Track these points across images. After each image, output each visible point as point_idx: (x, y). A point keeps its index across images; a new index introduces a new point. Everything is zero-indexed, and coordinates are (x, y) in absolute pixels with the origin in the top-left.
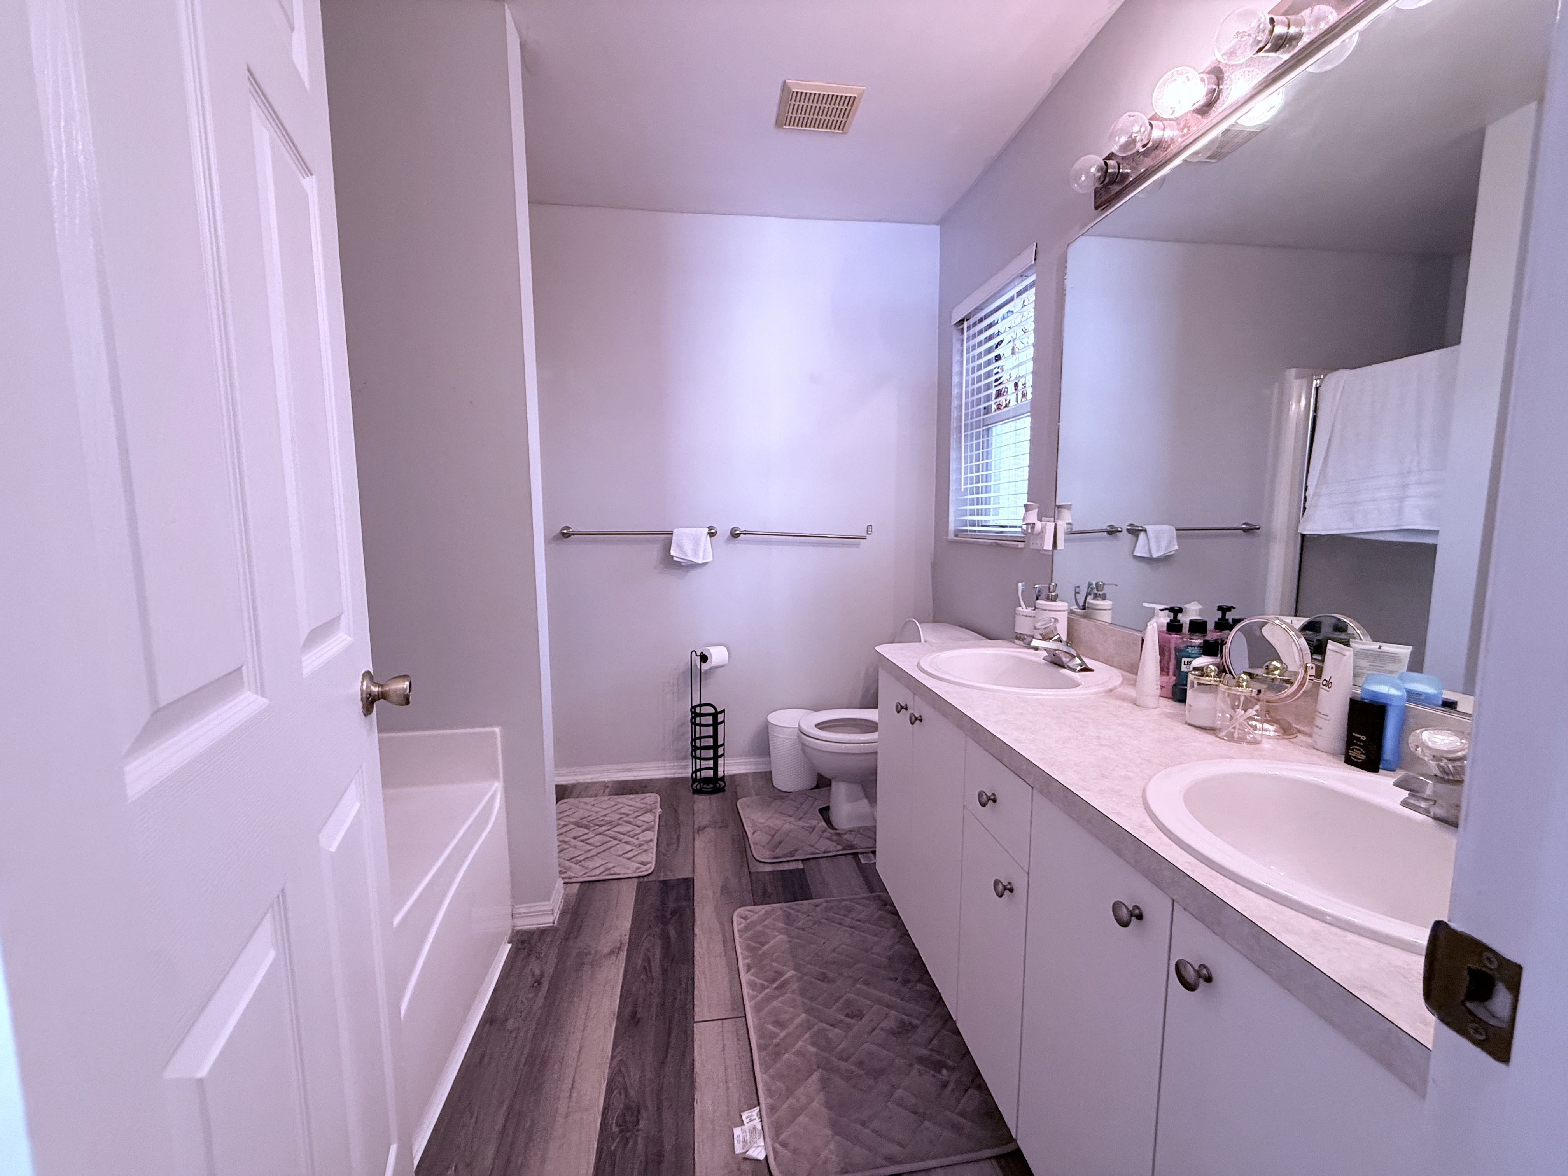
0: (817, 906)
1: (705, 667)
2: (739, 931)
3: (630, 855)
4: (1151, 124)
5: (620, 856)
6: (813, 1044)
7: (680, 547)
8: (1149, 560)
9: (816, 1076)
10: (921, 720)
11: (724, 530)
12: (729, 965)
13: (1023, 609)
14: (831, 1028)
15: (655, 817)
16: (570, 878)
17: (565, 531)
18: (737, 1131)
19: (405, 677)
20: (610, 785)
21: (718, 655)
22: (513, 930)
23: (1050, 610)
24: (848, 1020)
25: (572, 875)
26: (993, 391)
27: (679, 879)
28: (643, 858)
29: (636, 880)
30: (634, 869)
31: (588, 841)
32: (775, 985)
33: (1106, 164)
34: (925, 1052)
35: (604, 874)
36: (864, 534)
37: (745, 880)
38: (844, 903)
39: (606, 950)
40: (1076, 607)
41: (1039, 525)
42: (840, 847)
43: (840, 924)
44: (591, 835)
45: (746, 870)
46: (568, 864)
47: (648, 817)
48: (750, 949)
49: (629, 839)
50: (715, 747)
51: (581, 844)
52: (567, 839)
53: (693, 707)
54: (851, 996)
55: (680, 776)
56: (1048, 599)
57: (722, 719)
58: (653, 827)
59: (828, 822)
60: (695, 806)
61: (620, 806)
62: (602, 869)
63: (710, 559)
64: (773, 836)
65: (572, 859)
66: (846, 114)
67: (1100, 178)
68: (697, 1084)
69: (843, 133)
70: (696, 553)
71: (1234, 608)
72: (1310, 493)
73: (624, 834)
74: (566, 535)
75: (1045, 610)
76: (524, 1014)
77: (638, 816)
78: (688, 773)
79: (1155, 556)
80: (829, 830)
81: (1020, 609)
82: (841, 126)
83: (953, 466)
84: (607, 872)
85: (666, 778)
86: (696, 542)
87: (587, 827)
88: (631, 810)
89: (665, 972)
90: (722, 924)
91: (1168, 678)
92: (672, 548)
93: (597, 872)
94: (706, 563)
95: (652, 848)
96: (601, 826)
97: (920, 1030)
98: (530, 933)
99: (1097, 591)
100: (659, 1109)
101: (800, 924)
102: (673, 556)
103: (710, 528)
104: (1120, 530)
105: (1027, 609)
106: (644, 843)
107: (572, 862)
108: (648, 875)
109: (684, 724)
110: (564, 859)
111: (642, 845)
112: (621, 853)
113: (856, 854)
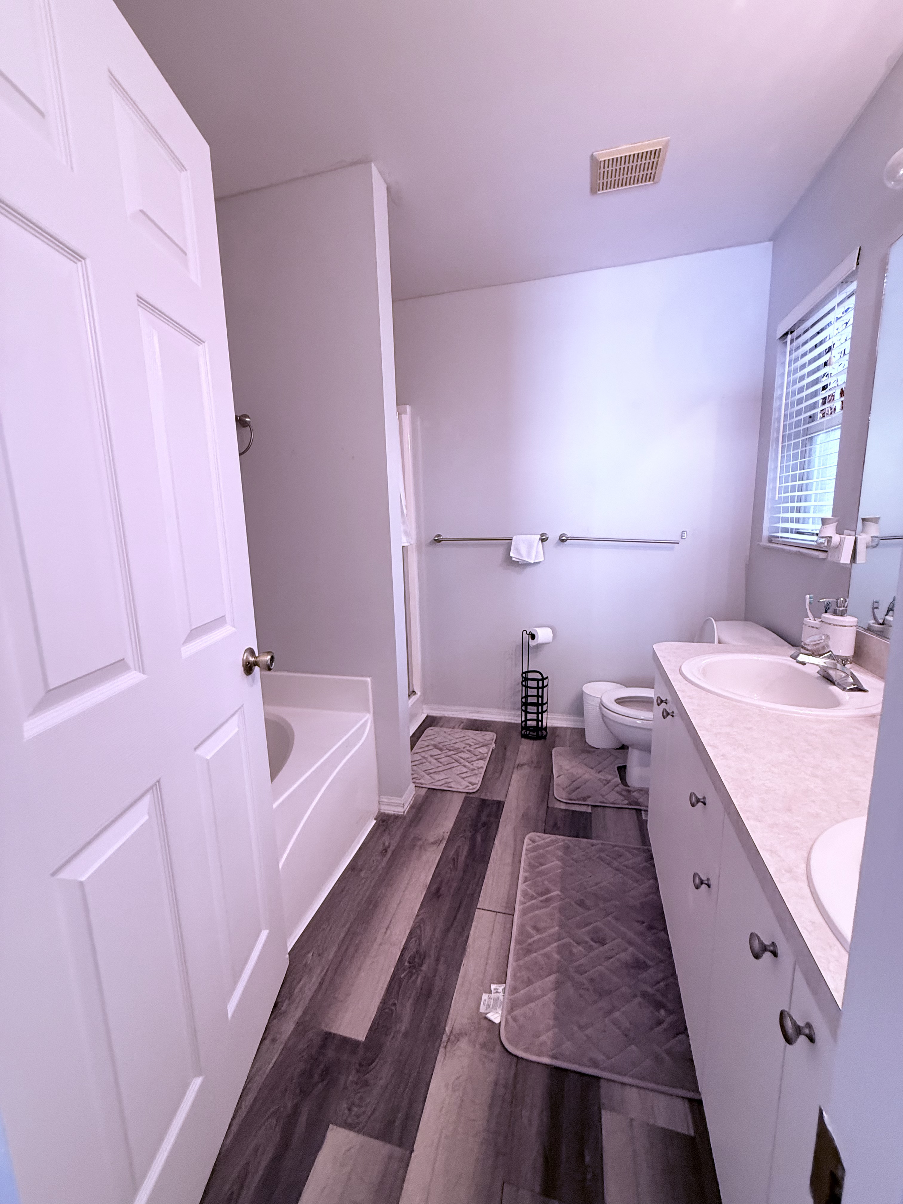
0: (593, 845)
1: (532, 643)
2: (526, 850)
3: (464, 775)
5: (458, 775)
6: (559, 953)
7: (518, 550)
9: (552, 978)
10: (672, 716)
11: (553, 537)
12: (512, 873)
13: (810, 620)
14: (575, 945)
15: (489, 751)
16: (421, 784)
17: (436, 538)
18: (485, 996)
19: (269, 653)
20: (465, 721)
21: (544, 635)
22: (379, 812)
23: (834, 625)
24: (592, 943)
25: (422, 781)
27: (493, 801)
28: (473, 780)
29: (464, 795)
30: (464, 787)
31: (440, 760)
32: (542, 898)
34: (649, 990)
35: (444, 786)
36: (678, 538)
37: (543, 811)
38: (616, 848)
39: (432, 840)
40: (874, 622)
41: (836, 539)
42: (626, 802)
43: (608, 864)
44: (443, 756)
45: (546, 803)
46: (422, 774)
47: (484, 750)
48: (530, 865)
49: (467, 764)
50: (539, 705)
51: (435, 761)
52: (426, 756)
53: (524, 673)
54: (599, 924)
55: (515, 722)
56: (835, 613)
57: (547, 684)
58: (486, 758)
59: (623, 778)
60: (520, 747)
61: (467, 738)
62: (443, 782)
63: (542, 559)
64: (574, 782)
65: (426, 770)
66: (654, 166)
68: (467, 953)
69: (655, 183)
70: (529, 554)
73: (464, 759)
74: (438, 541)
75: (831, 624)
76: (372, 869)
77: (477, 748)
78: (520, 720)
80: (622, 786)
81: (807, 620)
82: (651, 178)
83: (770, 476)
84: (446, 785)
85: (505, 722)
86: (530, 547)
87: (441, 750)
88: (473, 743)
89: (467, 865)
90: (515, 841)
92: (511, 551)
93: (440, 783)
94: (539, 562)
95: (481, 773)
96: (450, 750)
97: (651, 971)
98: (389, 816)
100: (437, 960)
101: (575, 856)
102: (512, 557)
103: (542, 535)
105: (815, 620)
106: (476, 768)
107: (426, 773)
108: (474, 793)
109: (518, 684)
110: (421, 769)
111: (474, 770)
112: (458, 773)
113: (639, 810)
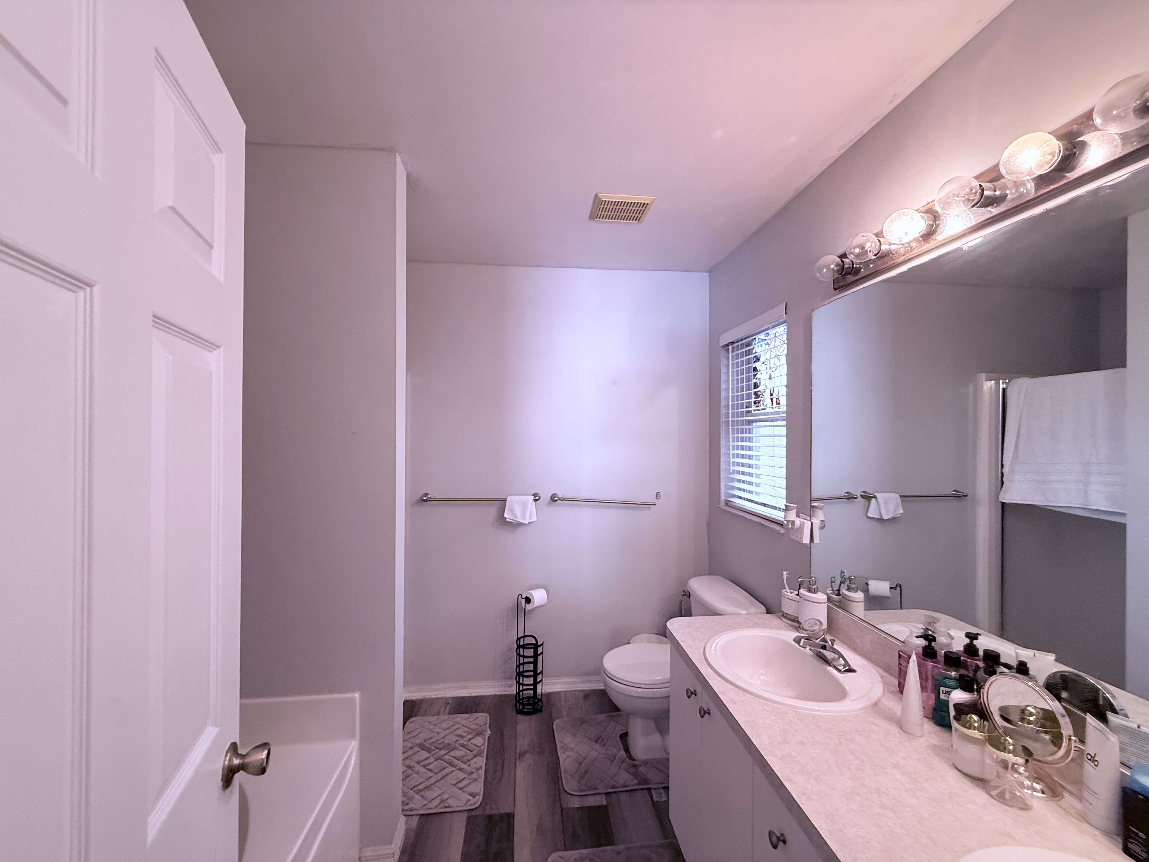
0: (619, 853)
1: (529, 607)
3: (462, 785)
4: (879, 241)
5: (454, 785)
7: (512, 511)
8: (881, 520)
10: (709, 714)
11: (545, 496)
13: (787, 592)
15: (485, 741)
16: (411, 810)
17: (425, 498)
20: (450, 702)
21: (539, 596)
23: (812, 602)
25: (413, 806)
27: (502, 814)
28: (474, 788)
29: (466, 814)
30: (465, 802)
33: (842, 261)
35: (439, 807)
36: (653, 500)
37: (558, 816)
38: (643, 851)
41: (798, 522)
44: (432, 760)
45: (558, 805)
46: (411, 793)
47: (479, 741)
49: (463, 765)
50: (535, 674)
51: (424, 770)
52: (412, 765)
53: (519, 639)
55: (507, 693)
56: (809, 590)
57: (541, 651)
58: (483, 753)
59: (627, 750)
60: (518, 728)
61: (457, 726)
62: (438, 801)
63: (534, 519)
64: (581, 764)
65: (414, 787)
66: (641, 212)
67: (838, 271)
69: (639, 223)
70: (523, 515)
72: (1006, 470)
73: (459, 760)
74: (425, 500)
75: (808, 601)
77: (471, 739)
78: (513, 690)
79: (885, 518)
80: (628, 761)
81: (784, 591)
82: (638, 219)
83: (723, 450)
84: (442, 805)
85: (495, 696)
86: (524, 507)
87: (429, 750)
88: (465, 732)
92: (505, 511)
93: (434, 803)
94: (531, 522)
95: (481, 777)
96: (440, 749)
99: (849, 583)
102: (506, 518)
103: (535, 495)
104: (855, 496)
105: (791, 593)
106: (474, 771)
107: (414, 791)
108: (477, 808)
109: (510, 649)
110: (408, 787)
111: (473, 773)
112: (455, 782)
113: (649, 789)
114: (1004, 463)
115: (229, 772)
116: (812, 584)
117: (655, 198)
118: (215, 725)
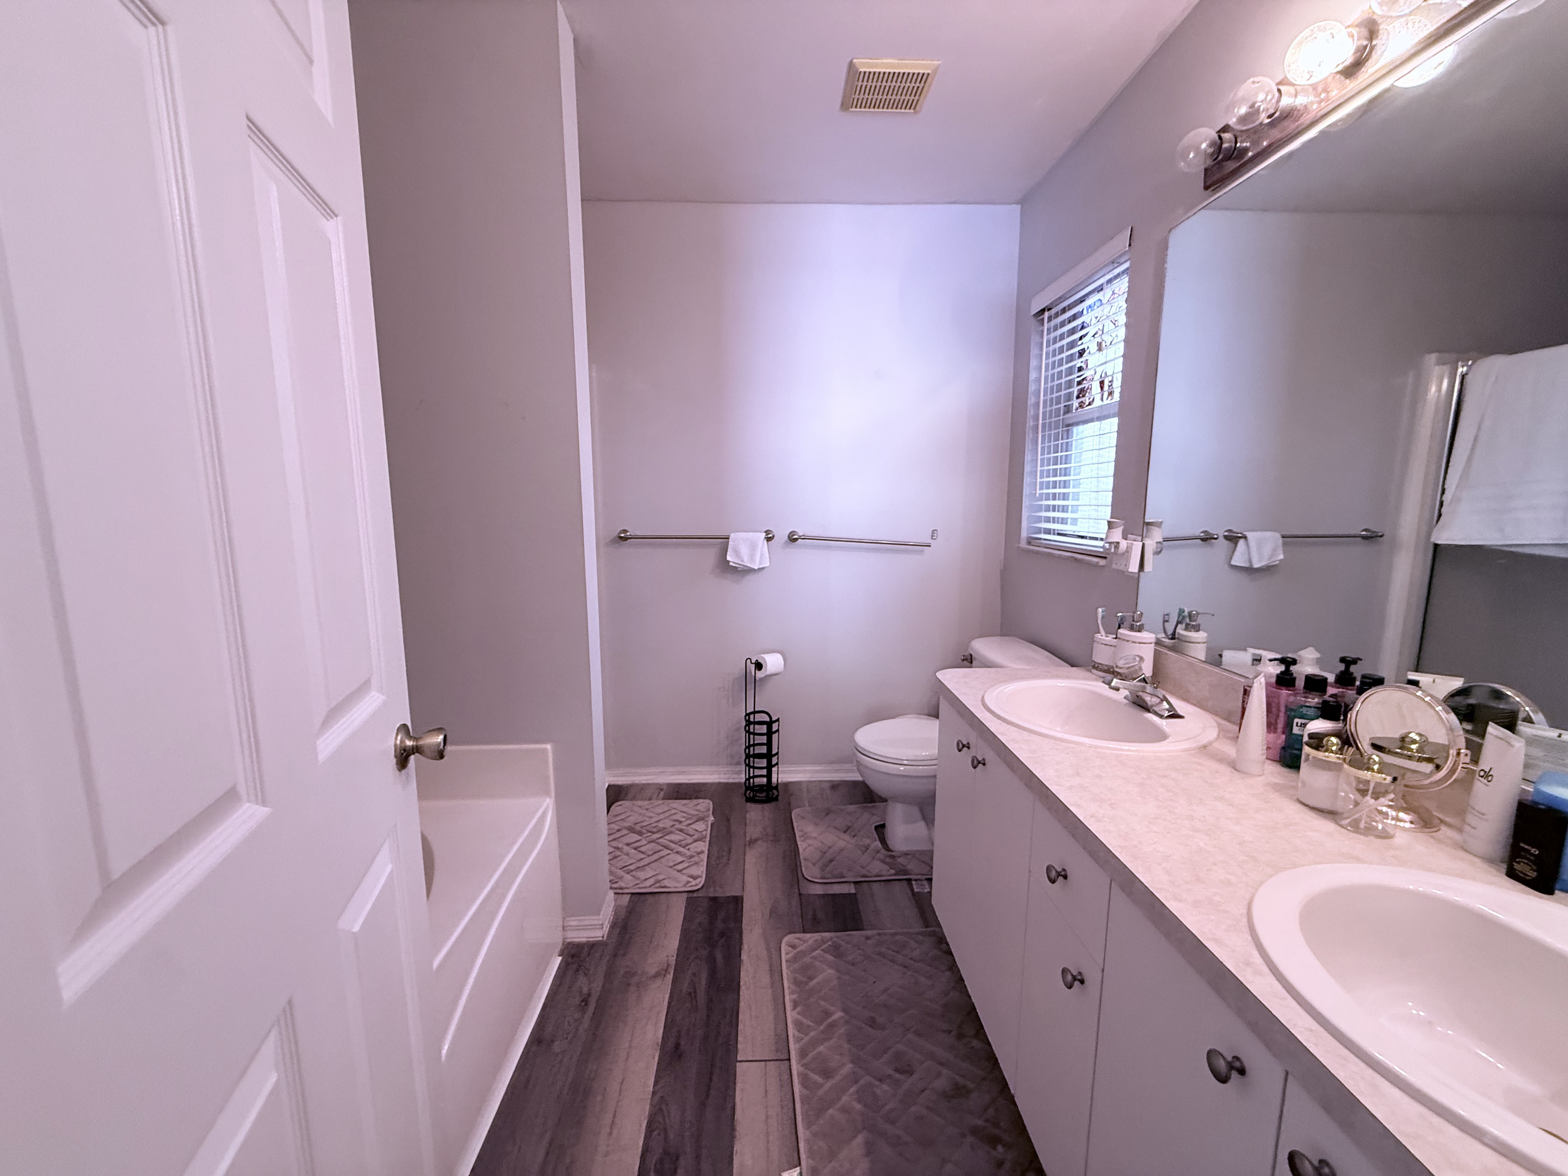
0: (867, 938)
1: (760, 674)
2: (787, 961)
3: (680, 867)
4: (1279, 91)
5: (671, 867)
6: (859, 1101)
7: (737, 553)
8: (1249, 570)
9: (860, 1139)
10: (984, 764)
11: (781, 535)
12: (775, 999)
13: (1102, 636)
14: (877, 1083)
15: (707, 826)
16: (621, 888)
17: (623, 535)
19: (439, 730)
20: (665, 787)
21: (773, 662)
22: (564, 942)
23: (1133, 642)
24: (897, 1076)
25: (623, 884)
26: (1075, 390)
27: (728, 897)
28: (694, 871)
29: (685, 895)
30: (684, 883)
31: (641, 849)
32: (822, 1028)
33: (1220, 138)
34: (979, 1122)
35: (654, 886)
36: (928, 540)
37: (795, 902)
38: (898, 937)
39: (652, 971)
40: (1164, 636)
41: (1124, 544)
43: (892, 961)
44: (644, 842)
45: (796, 891)
46: (620, 873)
47: (700, 826)
48: (796, 982)
49: (681, 849)
50: (769, 756)
51: (633, 851)
52: (620, 846)
53: (748, 715)
54: (900, 1047)
55: (734, 781)
56: (1132, 628)
57: (777, 728)
58: (705, 837)
59: (883, 841)
60: (748, 816)
61: (673, 811)
62: (651, 881)
63: (767, 564)
64: (825, 853)
65: (623, 868)
66: (918, 92)
67: (1212, 154)
68: (737, 1134)
69: (915, 113)
70: (752, 558)
71: (1361, 660)
72: (1447, 497)
73: (676, 844)
74: (623, 538)
75: (1128, 641)
76: (570, 1037)
77: (690, 824)
78: (742, 778)
79: (1256, 566)
80: (883, 851)
81: (1098, 636)
82: (912, 105)
83: (1027, 468)
84: (658, 885)
85: (719, 783)
86: (753, 547)
87: (640, 833)
88: (683, 817)
89: (710, 1000)
90: (768, 949)
91: (1275, 735)
92: (728, 553)
93: (648, 883)
94: (763, 568)
95: (702, 861)
96: (653, 833)
97: (974, 1095)
98: (580, 946)
99: (1189, 621)
100: (698, 1157)
101: (850, 958)
102: (729, 562)
103: (768, 532)
104: (1215, 536)
105: (1107, 636)
106: (695, 854)
107: (623, 871)
108: (698, 890)
109: (738, 729)
110: (616, 867)
111: (693, 856)
112: (672, 864)
113: (909, 880)
114: (1446, 486)
115: (402, 751)
116: (1135, 619)
117: (939, 62)
118: (381, 691)
